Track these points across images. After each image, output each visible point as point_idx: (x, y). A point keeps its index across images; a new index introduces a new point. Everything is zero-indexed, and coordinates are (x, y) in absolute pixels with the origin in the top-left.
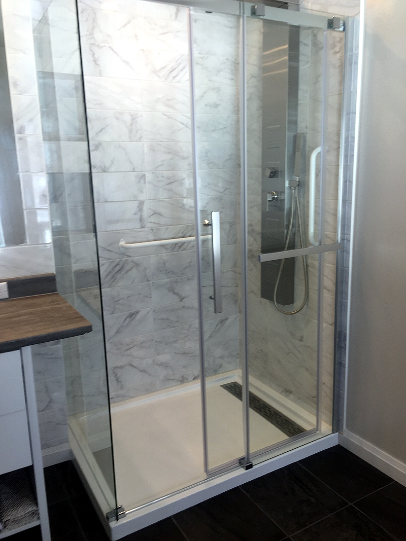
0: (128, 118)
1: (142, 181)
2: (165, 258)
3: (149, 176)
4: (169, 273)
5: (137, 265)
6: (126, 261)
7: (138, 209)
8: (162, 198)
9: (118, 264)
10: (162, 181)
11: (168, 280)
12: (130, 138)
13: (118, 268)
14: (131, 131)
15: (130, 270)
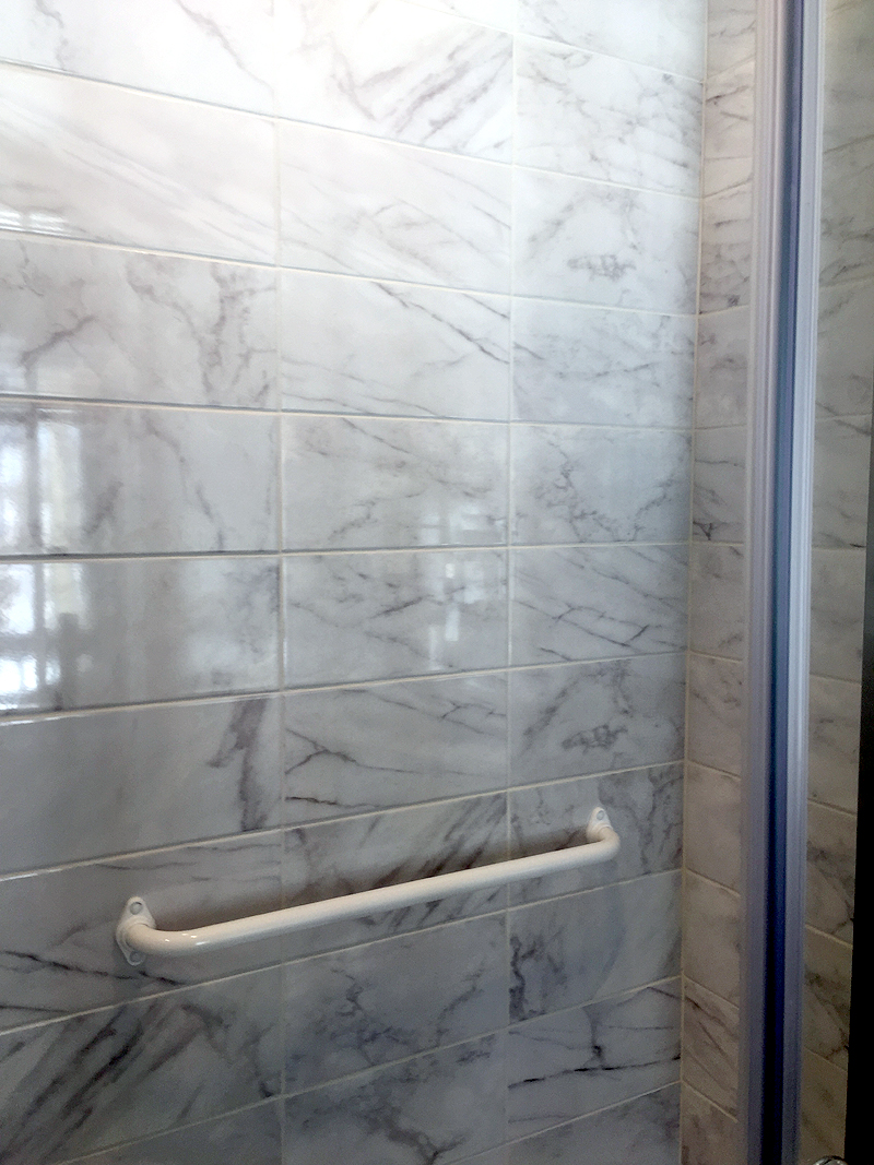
0: (200, 294)
1: (262, 599)
2: (357, 968)
3: (297, 575)
4: (374, 1037)
5: (210, 1020)
6: (154, 1007)
7: (233, 739)
8: (353, 676)
9: (107, 1032)
10: (357, 598)
11: (366, 1076)
12: (208, 387)
13: (106, 1050)
14: (214, 357)
15: (173, 1051)
